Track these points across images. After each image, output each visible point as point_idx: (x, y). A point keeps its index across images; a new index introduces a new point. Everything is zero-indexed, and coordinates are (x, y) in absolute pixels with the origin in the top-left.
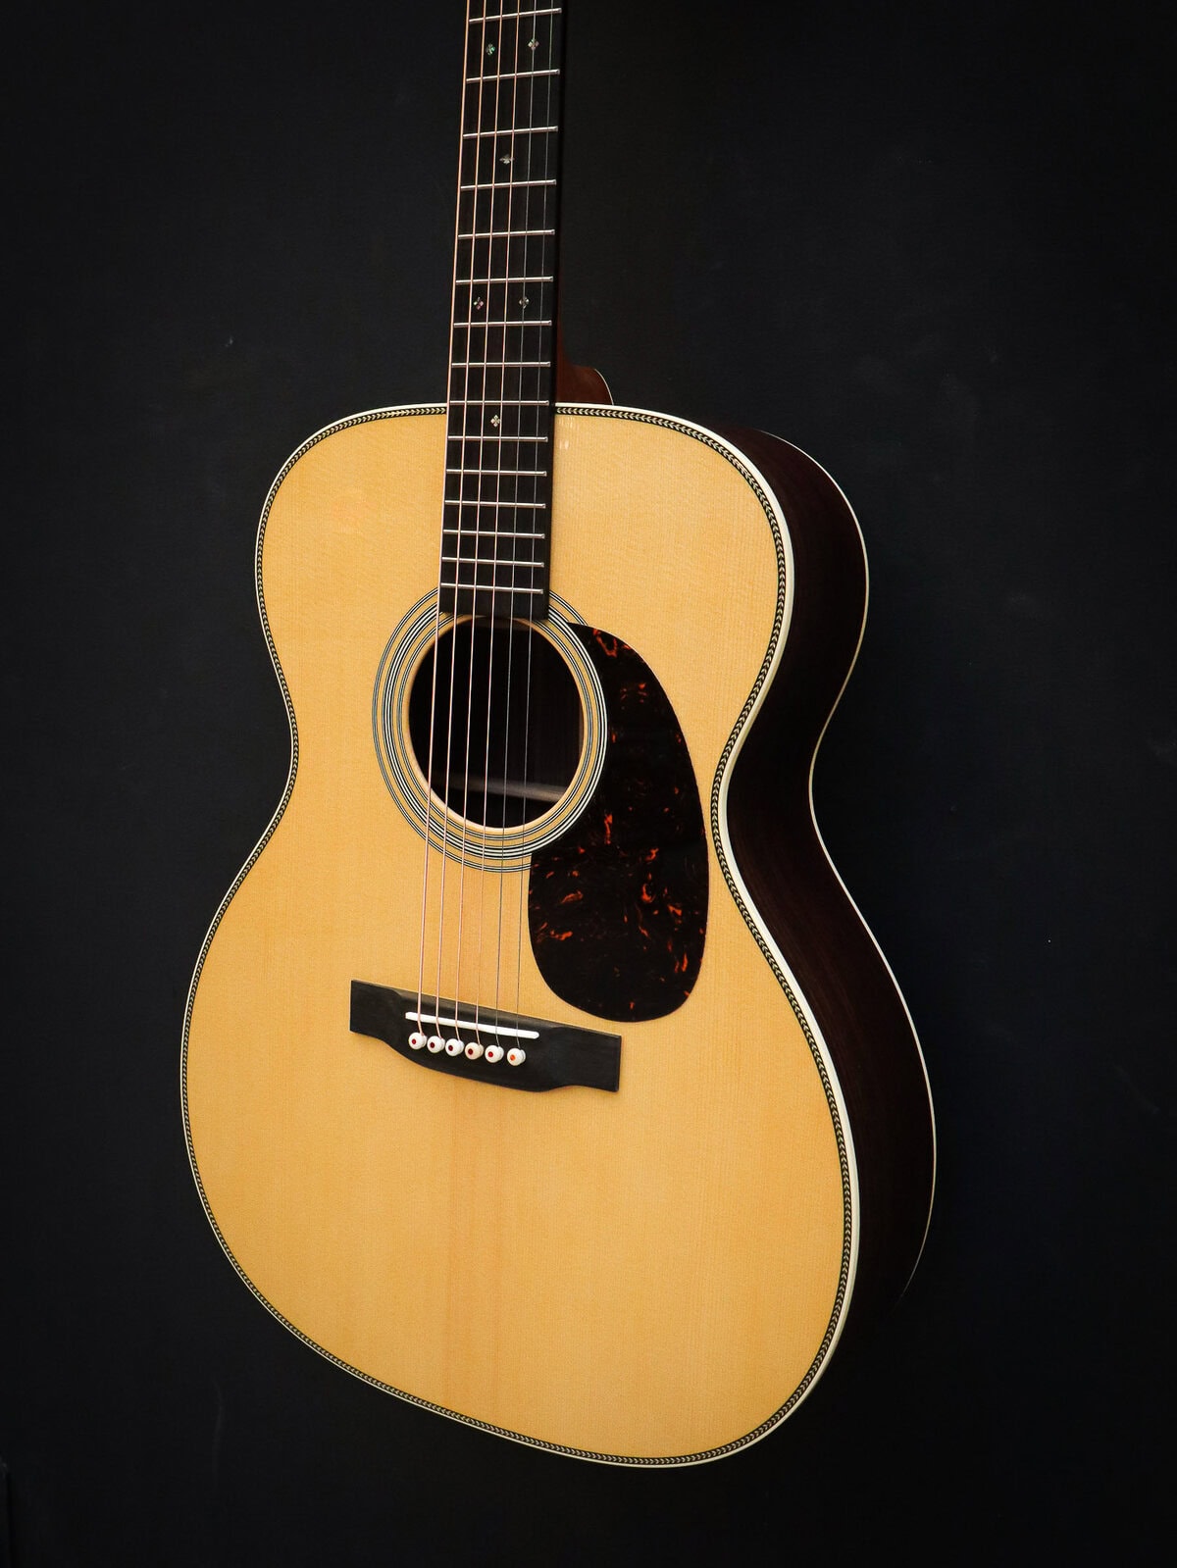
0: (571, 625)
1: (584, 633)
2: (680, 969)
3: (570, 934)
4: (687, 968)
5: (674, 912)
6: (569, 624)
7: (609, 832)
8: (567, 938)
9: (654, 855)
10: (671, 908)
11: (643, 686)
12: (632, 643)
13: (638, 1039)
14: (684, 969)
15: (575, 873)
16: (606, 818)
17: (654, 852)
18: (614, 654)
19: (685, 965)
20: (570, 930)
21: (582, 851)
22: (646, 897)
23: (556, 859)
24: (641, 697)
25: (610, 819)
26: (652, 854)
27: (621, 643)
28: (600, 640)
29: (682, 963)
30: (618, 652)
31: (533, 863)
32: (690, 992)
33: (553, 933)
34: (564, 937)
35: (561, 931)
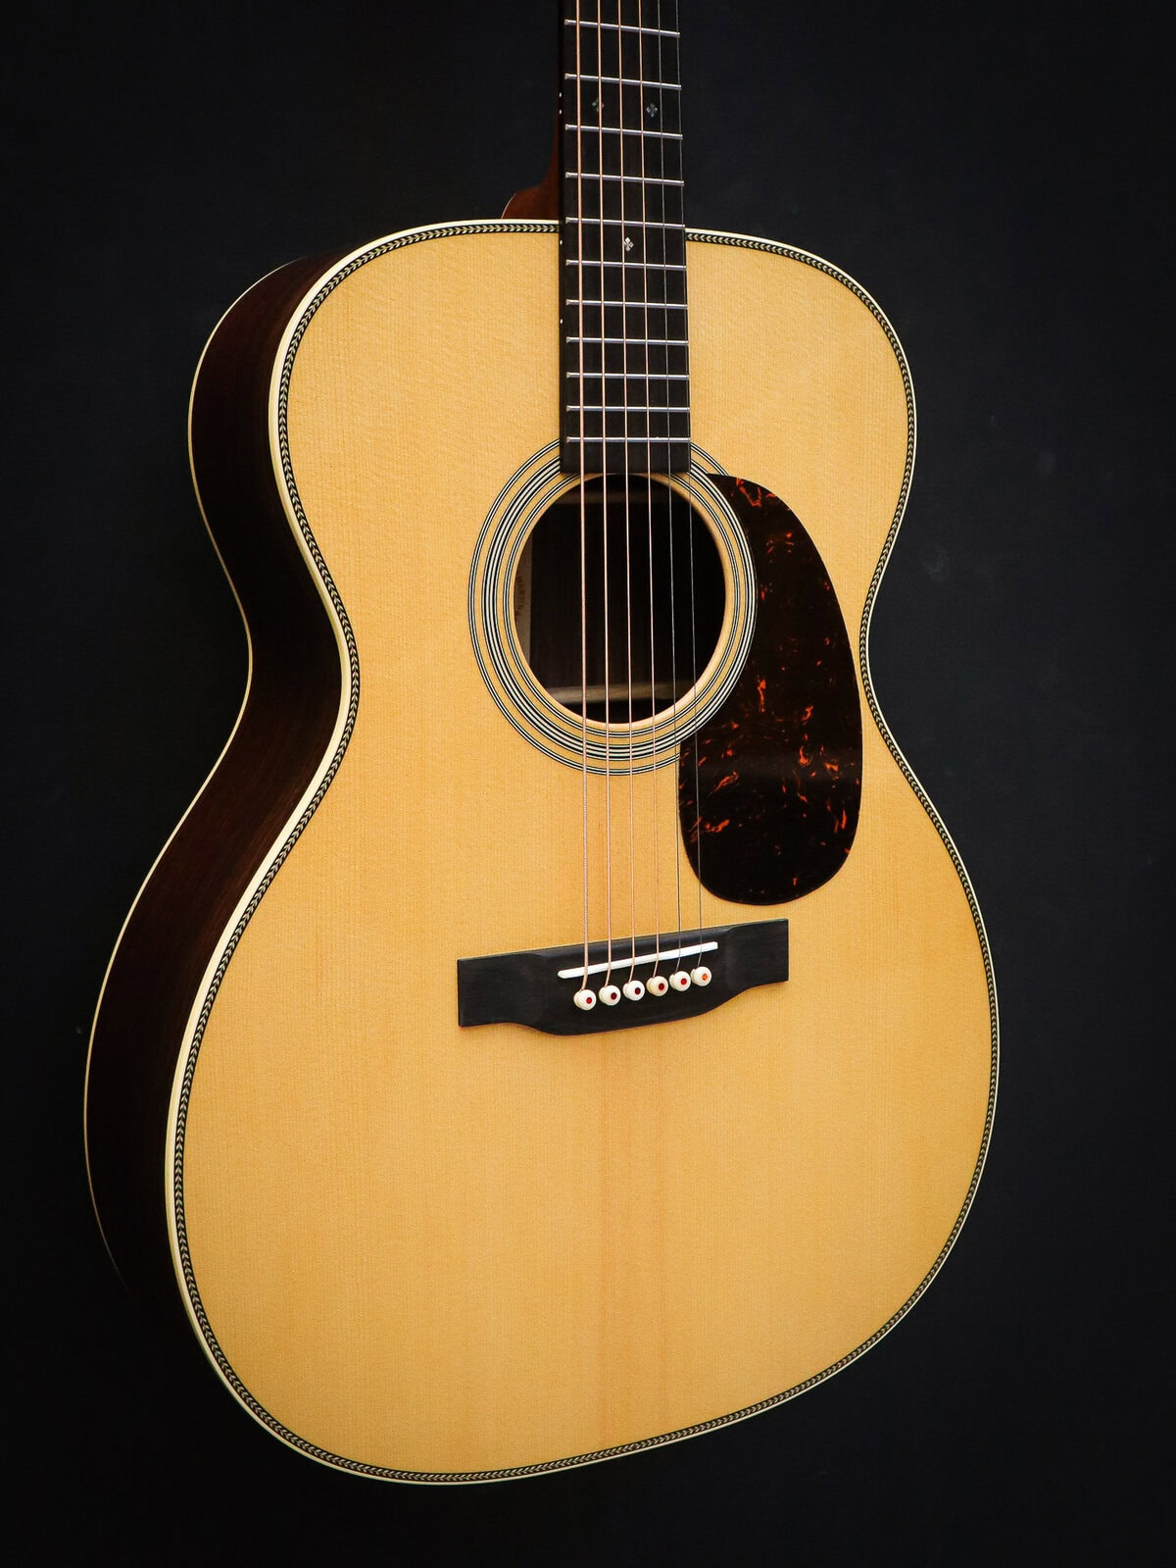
0: (710, 476)
1: (726, 484)
2: (840, 827)
3: (726, 822)
4: (846, 825)
5: (831, 768)
6: (709, 476)
7: (762, 698)
8: (724, 828)
9: (809, 714)
10: (828, 766)
11: (789, 536)
12: (777, 491)
13: (802, 917)
14: (843, 826)
15: (730, 753)
16: (758, 685)
17: (808, 710)
18: (758, 504)
19: (844, 822)
20: (727, 818)
21: (736, 726)
22: (803, 761)
23: (708, 742)
24: (790, 547)
25: (763, 685)
26: (806, 713)
27: (765, 492)
28: (743, 490)
29: (841, 822)
30: (762, 502)
31: (682, 753)
32: (850, 849)
33: (708, 826)
34: (720, 828)
35: (715, 824)
